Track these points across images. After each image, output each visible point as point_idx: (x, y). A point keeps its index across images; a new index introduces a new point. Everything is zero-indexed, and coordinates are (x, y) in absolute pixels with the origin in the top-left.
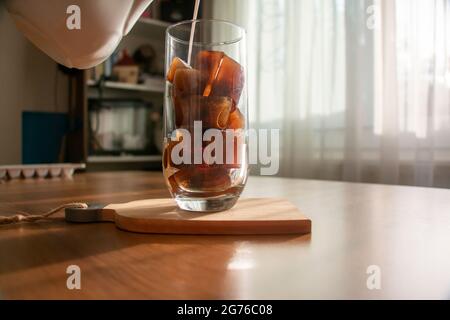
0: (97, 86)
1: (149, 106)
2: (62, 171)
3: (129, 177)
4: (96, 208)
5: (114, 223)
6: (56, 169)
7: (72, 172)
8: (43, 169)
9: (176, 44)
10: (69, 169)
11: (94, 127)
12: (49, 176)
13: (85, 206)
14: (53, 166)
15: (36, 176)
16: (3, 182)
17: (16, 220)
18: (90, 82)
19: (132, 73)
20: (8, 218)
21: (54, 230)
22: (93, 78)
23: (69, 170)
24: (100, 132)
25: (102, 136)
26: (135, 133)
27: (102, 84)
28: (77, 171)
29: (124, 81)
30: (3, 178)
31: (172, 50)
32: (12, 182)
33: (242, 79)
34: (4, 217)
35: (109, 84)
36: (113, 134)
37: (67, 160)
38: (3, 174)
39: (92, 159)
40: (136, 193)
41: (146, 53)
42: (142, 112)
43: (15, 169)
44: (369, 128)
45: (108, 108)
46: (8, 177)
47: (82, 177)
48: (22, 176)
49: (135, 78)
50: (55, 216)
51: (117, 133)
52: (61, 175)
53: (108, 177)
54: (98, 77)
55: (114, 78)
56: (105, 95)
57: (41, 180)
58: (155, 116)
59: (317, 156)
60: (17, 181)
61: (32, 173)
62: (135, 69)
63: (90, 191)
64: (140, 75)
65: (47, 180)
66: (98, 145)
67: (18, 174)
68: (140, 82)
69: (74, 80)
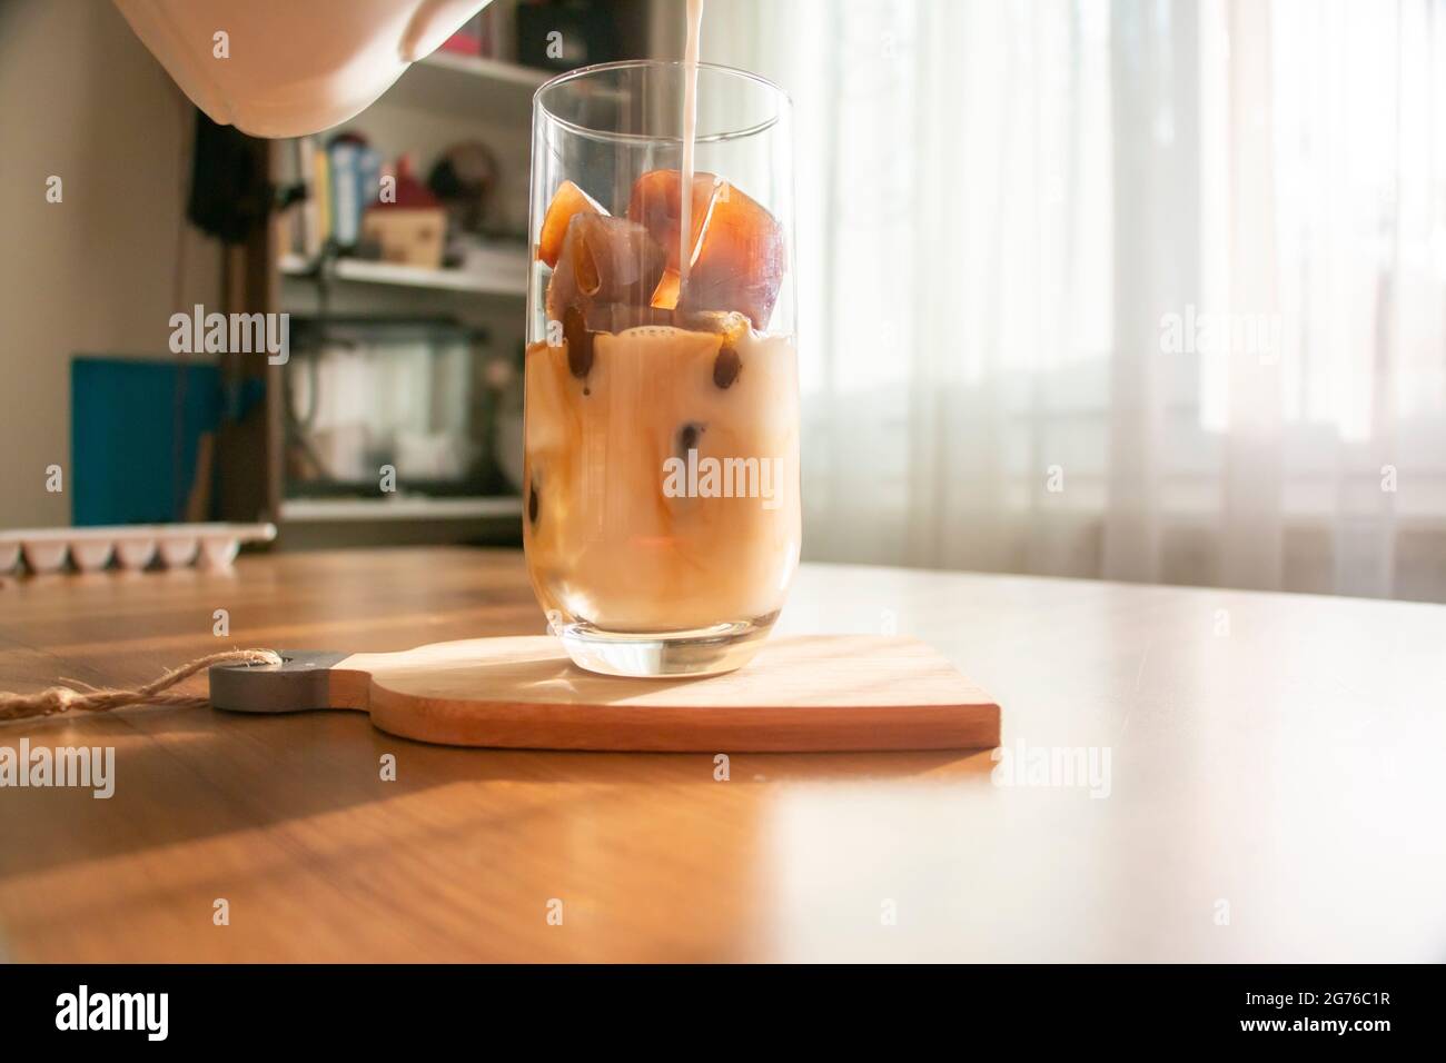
0: (313, 276)
1: (478, 339)
2: (201, 549)
3: (416, 568)
4: (310, 666)
5: (366, 713)
6: (180, 540)
7: (231, 550)
8: (138, 541)
9: (568, 139)
10: (225, 540)
11: (303, 406)
12: (157, 564)
13: (273, 661)
14: (170, 532)
15: (115, 563)
16: (10, 583)
17: (52, 705)
18: (289, 262)
19: (425, 235)
20: (27, 699)
21: (175, 736)
22: (299, 248)
23: (223, 542)
24: (322, 422)
25: (326, 437)
26: (435, 425)
27: (328, 267)
28: (248, 549)
29: (399, 257)
30: (11, 572)
31: (553, 161)
32: (41, 583)
33: (779, 253)
34: (11, 697)
35: (351, 269)
36: (365, 430)
37: (218, 512)
38: (12, 558)
39: (297, 510)
40: (435, 620)
41: (470, 170)
42: (458, 359)
43: (50, 542)
44: (1187, 410)
45: (349, 345)
46: (26, 568)
47: (264, 568)
48: (72, 566)
49: (434, 249)
50: (177, 692)
51: (377, 426)
52: (197, 562)
53: (347, 565)
54: (314, 246)
55: (367, 248)
56: (339, 305)
57: (133, 577)
58: (499, 373)
59: (1017, 500)
60: (56, 579)
61: (103, 555)
62: (434, 220)
63: (290, 611)
64: (449, 239)
65: (151, 579)
66: (316, 462)
67: (58, 557)
68: (451, 262)
69: (239, 255)
